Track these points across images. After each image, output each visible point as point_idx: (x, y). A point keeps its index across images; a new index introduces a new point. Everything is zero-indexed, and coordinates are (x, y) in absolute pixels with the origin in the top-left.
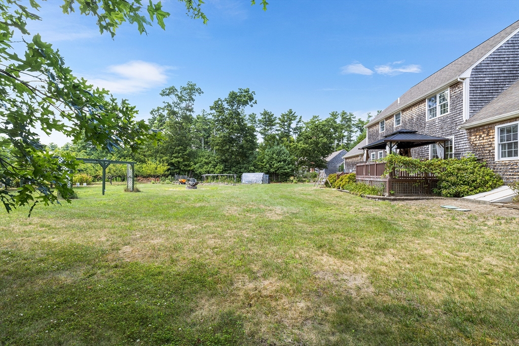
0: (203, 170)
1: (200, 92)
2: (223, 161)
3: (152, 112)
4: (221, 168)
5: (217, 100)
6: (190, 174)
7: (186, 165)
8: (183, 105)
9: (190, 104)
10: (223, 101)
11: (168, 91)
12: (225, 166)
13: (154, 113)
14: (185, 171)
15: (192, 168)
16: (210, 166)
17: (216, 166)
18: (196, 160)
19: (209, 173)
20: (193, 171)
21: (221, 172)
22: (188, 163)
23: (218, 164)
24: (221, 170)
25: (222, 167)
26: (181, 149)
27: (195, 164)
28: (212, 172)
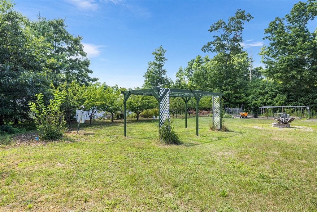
0: (258, 102)
1: (250, 17)
2: (285, 91)
3: (203, 48)
4: (283, 99)
5: (274, 20)
6: (242, 106)
7: (237, 98)
8: (231, 36)
9: (238, 34)
10: (283, 19)
11: (216, 25)
12: (289, 96)
13: (205, 48)
14: (236, 103)
15: (243, 100)
16: (266, 96)
17: (275, 96)
18: (248, 92)
19: (265, 105)
20: (245, 103)
21: (283, 103)
22: (239, 95)
23: (278, 95)
24: (284, 102)
25: (285, 97)
26: (230, 82)
27: (247, 96)
28: (270, 103)
